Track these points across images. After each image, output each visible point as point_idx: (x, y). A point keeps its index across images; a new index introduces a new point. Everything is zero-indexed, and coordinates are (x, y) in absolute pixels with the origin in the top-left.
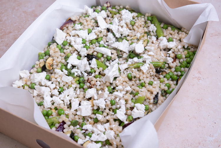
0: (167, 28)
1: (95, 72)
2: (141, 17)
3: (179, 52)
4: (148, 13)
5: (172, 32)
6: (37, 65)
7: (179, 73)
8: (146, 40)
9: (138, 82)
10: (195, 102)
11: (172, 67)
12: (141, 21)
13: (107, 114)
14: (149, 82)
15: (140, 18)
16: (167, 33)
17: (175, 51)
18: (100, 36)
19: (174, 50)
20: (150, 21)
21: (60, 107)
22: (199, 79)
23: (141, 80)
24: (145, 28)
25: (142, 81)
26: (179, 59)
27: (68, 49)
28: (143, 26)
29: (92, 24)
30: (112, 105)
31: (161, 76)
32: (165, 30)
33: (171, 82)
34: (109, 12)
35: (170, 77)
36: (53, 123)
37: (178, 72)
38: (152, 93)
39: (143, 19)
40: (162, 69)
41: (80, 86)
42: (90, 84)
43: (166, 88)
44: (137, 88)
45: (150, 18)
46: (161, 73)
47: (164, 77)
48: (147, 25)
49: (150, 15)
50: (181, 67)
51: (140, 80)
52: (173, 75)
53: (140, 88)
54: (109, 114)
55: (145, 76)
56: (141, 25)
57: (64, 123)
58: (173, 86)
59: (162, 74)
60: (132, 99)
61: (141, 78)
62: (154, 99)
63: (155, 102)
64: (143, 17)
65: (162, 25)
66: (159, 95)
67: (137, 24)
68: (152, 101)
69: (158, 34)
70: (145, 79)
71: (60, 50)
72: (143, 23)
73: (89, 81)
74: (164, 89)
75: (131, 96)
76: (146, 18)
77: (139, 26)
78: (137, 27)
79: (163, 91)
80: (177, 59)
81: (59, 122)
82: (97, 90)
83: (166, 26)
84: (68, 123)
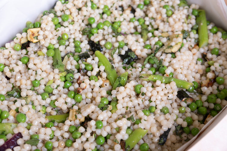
0: (216, 33)
1: (92, 70)
2: (184, 7)
3: (222, 73)
4: (196, 4)
5: (221, 40)
6: (17, 39)
7: (212, 106)
8: (179, 43)
9: (147, 103)
11: (205, 93)
12: (181, 13)
13: (86, 139)
14: (163, 107)
15: (181, 8)
16: (213, 40)
17: (216, 70)
18: (117, 20)
19: (216, 68)
20: (196, 16)
21: (22, 111)
23: (152, 101)
24: (185, 25)
25: (153, 104)
26: (219, 84)
27: (67, 27)
28: (183, 21)
30: (97, 128)
31: (184, 104)
32: (212, 34)
33: (196, 117)
35: (196, 108)
36: (5, 131)
37: (211, 103)
38: (161, 126)
39: (185, 11)
40: (189, 92)
41: (64, 85)
42: (79, 87)
43: (185, 124)
44: (141, 114)
45: (196, 13)
46: (184, 99)
47: (188, 106)
48: (189, 20)
49: (197, 7)
50: (217, 96)
51: (150, 101)
52: (203, 106)
53: (145, 114)
54: (89, 139)
56: (181, 19)
57: (20, 135)
58: (196, 123)
59: (185, 101)
60: (129, 128)
61: (153, 99)
62: (161, 137)
63: (160, 142)
64: (187, 9)
65: (210, 27)
66: (171, 132)
67: (174, 16)
68: (156, 140)
69: (200, 38)
70: (158, 102)
71: (55, 26)
72: (184, 17)
73: (79, 82)
74: (181, 125)
75: (129, 123)
76: (191, 10)
77: (177, 20)
78: (174, 20)
79: (179, 127)
80: (215, 83)
81: (13, 132)
82: (86, 98)
83: (215, 30)
84: (26, 137)
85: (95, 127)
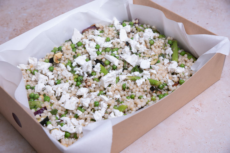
0: (184, 55)
1: (95, 75)
2: (162, 39)
3: (185, 78)
4: (170, 37)
5: (186, 59)
6: (47, 56)
8: (156, 59)
9: (130, 93)
10: (182, 129)
12: (160, 42)
13: (88, 113)
14: (140, 96)
16: (181, 59)
17: (181, 77)
20: (170, 45)
21: (49, 95)
22: (197, 111)
23: (133, 92)
24: (163, 50)
25: (134, 94)
27: (81, 50)
28: (161, 47)
29: (113, 34)
30: (95, 106)
31: (154, 95)
34: (135, 29)
36: (36, 106)
38: (136, 105)
39: (163, 41)
40: (160, 89)
41: (76, 84)
42: (86, 84)
45: (170, 42)
46: (154, 91)
47: (158, 96)
48: (166, 47)
49: (172, 39)
53: (127, 98)
54: (90, 113)
55: (138, 89)
56: (159, 46)
57: (45, 108)
59: (156, 93)
60: (115, 106)
61: (134, 90)
64: (164, 39)
65: (180, 51)
67: (155, 44)
69: (173, 58)
70: (137, 92)
71: (73, 49)
72: (162, 44)
73: (86, 82)
76: (167, 41)
77: (157, 47)
78: (155, 47)
81: (41, 106)
82: (90, 91)
83: (183, 53)
84: (49, 110)
85: (94, 105)
